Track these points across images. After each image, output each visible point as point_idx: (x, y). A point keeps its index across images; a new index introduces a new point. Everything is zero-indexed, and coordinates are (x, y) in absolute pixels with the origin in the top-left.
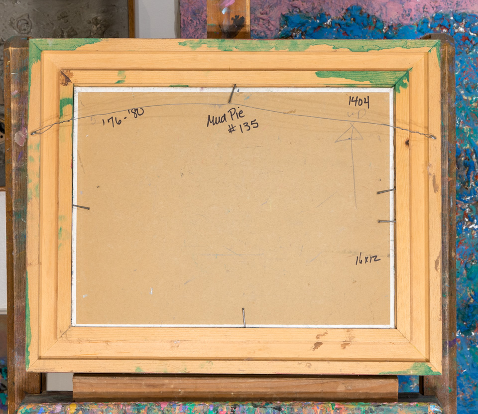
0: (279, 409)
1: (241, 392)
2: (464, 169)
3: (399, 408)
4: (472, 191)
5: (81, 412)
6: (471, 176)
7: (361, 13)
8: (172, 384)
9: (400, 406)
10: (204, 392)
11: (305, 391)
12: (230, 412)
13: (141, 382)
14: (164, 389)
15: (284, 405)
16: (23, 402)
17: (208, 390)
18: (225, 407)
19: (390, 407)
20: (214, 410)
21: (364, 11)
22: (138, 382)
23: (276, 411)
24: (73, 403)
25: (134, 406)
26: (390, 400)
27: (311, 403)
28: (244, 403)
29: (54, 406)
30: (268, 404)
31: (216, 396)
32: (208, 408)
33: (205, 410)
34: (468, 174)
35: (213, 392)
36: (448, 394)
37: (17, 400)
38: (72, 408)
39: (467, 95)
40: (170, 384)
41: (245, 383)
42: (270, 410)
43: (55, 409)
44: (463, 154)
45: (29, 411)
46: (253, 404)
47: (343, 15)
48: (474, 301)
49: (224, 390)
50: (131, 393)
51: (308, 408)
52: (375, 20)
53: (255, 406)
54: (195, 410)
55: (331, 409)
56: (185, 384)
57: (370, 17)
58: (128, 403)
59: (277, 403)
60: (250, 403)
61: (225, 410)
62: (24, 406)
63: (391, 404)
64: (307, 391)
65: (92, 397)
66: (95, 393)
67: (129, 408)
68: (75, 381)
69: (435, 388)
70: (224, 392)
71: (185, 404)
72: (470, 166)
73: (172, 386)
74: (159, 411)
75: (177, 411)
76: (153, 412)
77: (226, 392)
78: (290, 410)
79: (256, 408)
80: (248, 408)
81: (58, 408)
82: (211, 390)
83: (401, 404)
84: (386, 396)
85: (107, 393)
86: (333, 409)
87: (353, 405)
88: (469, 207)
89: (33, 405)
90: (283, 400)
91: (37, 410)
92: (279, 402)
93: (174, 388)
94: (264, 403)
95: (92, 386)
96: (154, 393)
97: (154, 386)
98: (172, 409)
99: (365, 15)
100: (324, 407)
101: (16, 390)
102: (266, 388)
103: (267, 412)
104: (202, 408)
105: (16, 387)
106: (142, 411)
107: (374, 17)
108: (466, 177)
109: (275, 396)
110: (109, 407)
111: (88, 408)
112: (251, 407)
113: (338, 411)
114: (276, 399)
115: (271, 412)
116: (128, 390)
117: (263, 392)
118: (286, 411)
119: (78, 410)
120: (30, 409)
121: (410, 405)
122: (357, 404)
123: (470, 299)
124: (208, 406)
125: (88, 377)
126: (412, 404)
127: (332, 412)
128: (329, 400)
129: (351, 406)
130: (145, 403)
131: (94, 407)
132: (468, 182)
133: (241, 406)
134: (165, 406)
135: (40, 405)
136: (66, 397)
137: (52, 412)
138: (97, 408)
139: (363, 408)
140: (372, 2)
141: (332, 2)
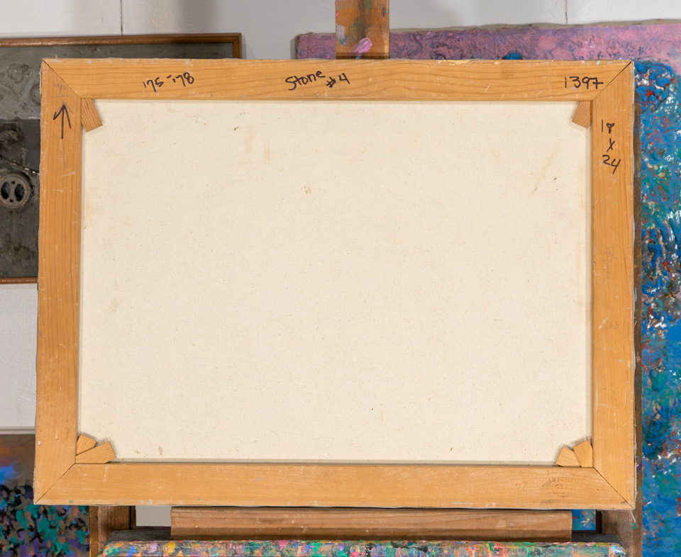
0: (425, 549)
1: (377, 529)
2: (649, 255)
3: (573, 549)
4: (659, 281)
5: (181, 552)
6: (658, 263)
8: (293, 519)
9: (574, 547)
10: (332, 529)
11: (456, 528)
12: (364, 554)
13: (254, 517)
14: (284, 525)
15: (430, 545)
16: (109, 540)
17: (336, 527)
18: (358, 547)
19: (562, 548)
20: (344, 551)
22: (252, 517)
23: (421, 552)
24: (171, 541)
25: (246, 545)
26: (561, 539)
27: (464, 542)
28: (382, 542)
29: (148, 545)
30: (411, 544)
31: (347, 534)
32: (338, 548)
33: (334, 551)
34: (653, 261)
35: (343, 529)
36: (631, 531)
37: (102, 537)
38: (170, 547)
39: (652, 163)
40: (290, 519)
41: (383, 517)
42: (414, 552)
43: (150, 548)
44: (647, 236)
45: (117, 551)
46: (392, 544)
48: (662, 416)
49: (358, 527)
50: (242, 529)
51: (461, 548)
53: (396, 546)
54: (322, 550)
55: (489, 550)
56: (309, 519)
58: (239, 542)
59: (422, 543)
60: (389, 542)
61: (359, 551)
62: (111, 544)
63: (563, 544)
64: (459, 528)
65: (194, 534)
66: (199, 529)
67: (241, 548)
68: (173, 514)
69: (616, 524)
70: (357, 529)
71: (309, 543)
72: (656, 251)
73: (293, 522)
74: (277, 551)
75: (299, 552)
76: (270, 552)
77: (360, 529)
78: (438, 551)
79: (397, 549)
80: (387, 549)
81: (153, 547)
82: (341, 527)
83: (575, 545)
84: (557, 535)
85: (213, 529)
86: (491, 550)
87: (515, 545)
88: (654, 301)
89: (122, 544)
90: (429, 538)
91: (127, 550)
92: (424, 541)
93: (295, 524)
94: (406, 542)
95: (195, 521)
96: (271, 529)
97: (270, 521)
98: (293, 549)
100: (481, 547)
101: (99, 526)
102: (408, 524)
103: (410, 554)
104: (330, 549)
105: (99, 522)
106: (257, 552)
108: (651, 264)
109: (419, 534)
110: (216, 547)
111: (189, 547)
112: (390, 547)
113: (498, 553)
114: (421, 538)
115: (414, 553)
116: (238, 526)
117: (404, 529)
118: (434, 553)
119: (177, 550)
120: (119, 548)
121: (586, 546)
122: (521, 543)
123: (655, 415)
124: (338, 546)
125: (189, 511)
126: (589, 544)
127: (490, 553)
128: (486, 539)
129: (514, 547)
130: (260, 542)
131: (197, 547)
132: (654, 270)
133: (378, 545)
134: (284, 545)
135: (131, 543)
136: (162, 534)
137: (146, 552)
138: (201, 548)
139: (528, 549)
140: (535, 48)
141: (485, 49)
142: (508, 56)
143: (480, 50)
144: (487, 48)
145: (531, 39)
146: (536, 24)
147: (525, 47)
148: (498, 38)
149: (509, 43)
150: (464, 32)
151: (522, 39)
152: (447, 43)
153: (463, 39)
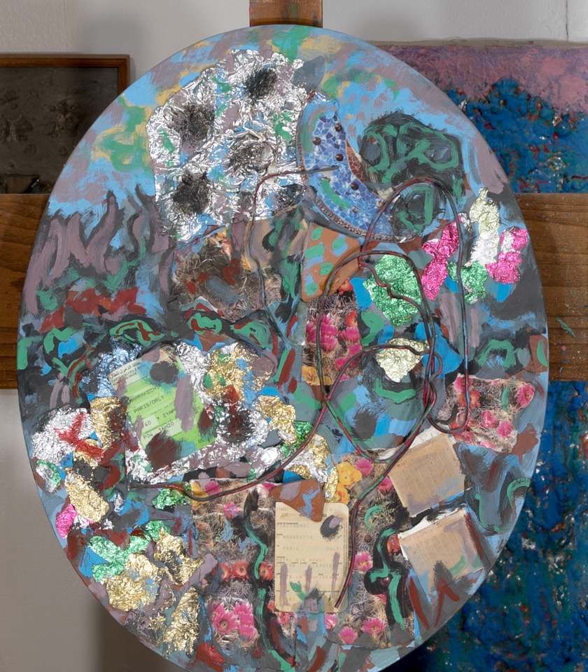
7: (517, 92)
21: (522, 88)
47: (486, 94)
52: (539, 105)
57: (532, 99)
99: (523, 96)
107: (538, 100)
140: (536, 74)
141: (468, 72)
142: (499, 83)
143: (462, 74)
144: (471, 71)
145: (531, 62)
146: (539, 41)
147: (522, 71)
148: (486, 58)
149: (502, 66)
150: (441, 48)
151: (519, 61)
152: (418, 63)
153: (439, 58)
